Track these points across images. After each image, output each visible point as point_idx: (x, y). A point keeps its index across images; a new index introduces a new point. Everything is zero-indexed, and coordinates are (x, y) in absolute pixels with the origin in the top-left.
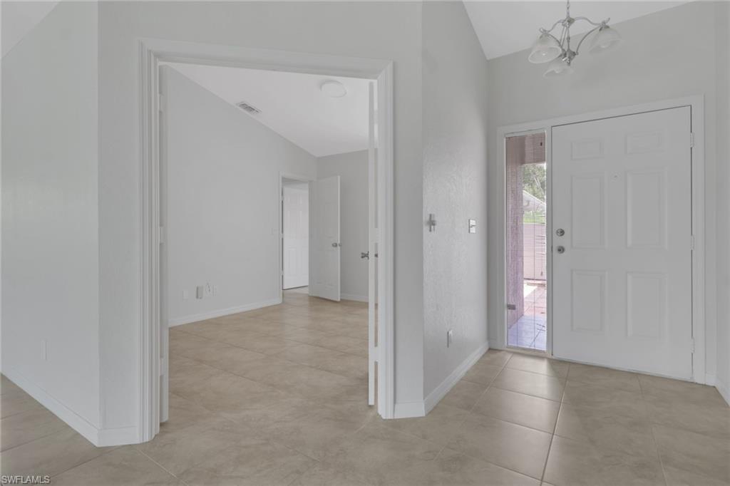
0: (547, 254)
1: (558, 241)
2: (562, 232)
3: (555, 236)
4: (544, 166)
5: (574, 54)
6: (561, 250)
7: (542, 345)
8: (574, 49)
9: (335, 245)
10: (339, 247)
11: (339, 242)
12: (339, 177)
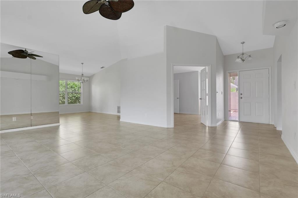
0: (238, 99)
1: (241, 96)
2: (242, 94)
3: (240, 95)
4: (238, 77)
5: (244, 60)
6: (241, 98)
7: (237, 119)
8: (244, 59)
9: (178, 98)
10: (179, 99)
11: (179, 97)
12: (179, 80)
